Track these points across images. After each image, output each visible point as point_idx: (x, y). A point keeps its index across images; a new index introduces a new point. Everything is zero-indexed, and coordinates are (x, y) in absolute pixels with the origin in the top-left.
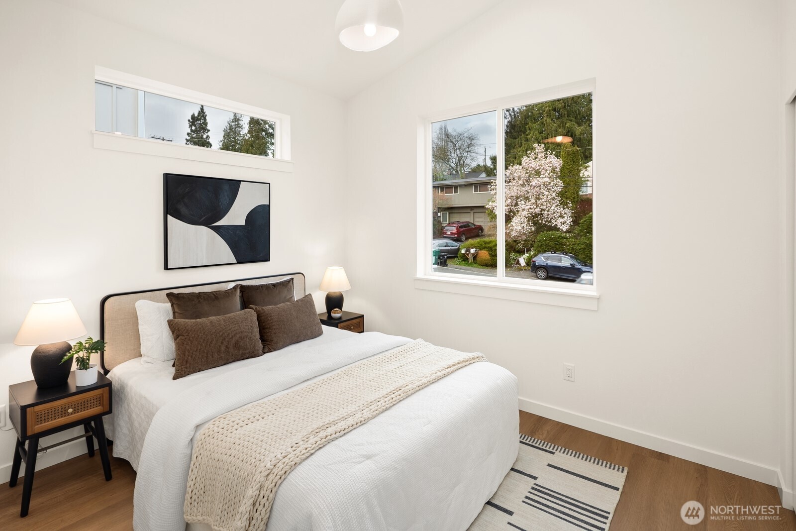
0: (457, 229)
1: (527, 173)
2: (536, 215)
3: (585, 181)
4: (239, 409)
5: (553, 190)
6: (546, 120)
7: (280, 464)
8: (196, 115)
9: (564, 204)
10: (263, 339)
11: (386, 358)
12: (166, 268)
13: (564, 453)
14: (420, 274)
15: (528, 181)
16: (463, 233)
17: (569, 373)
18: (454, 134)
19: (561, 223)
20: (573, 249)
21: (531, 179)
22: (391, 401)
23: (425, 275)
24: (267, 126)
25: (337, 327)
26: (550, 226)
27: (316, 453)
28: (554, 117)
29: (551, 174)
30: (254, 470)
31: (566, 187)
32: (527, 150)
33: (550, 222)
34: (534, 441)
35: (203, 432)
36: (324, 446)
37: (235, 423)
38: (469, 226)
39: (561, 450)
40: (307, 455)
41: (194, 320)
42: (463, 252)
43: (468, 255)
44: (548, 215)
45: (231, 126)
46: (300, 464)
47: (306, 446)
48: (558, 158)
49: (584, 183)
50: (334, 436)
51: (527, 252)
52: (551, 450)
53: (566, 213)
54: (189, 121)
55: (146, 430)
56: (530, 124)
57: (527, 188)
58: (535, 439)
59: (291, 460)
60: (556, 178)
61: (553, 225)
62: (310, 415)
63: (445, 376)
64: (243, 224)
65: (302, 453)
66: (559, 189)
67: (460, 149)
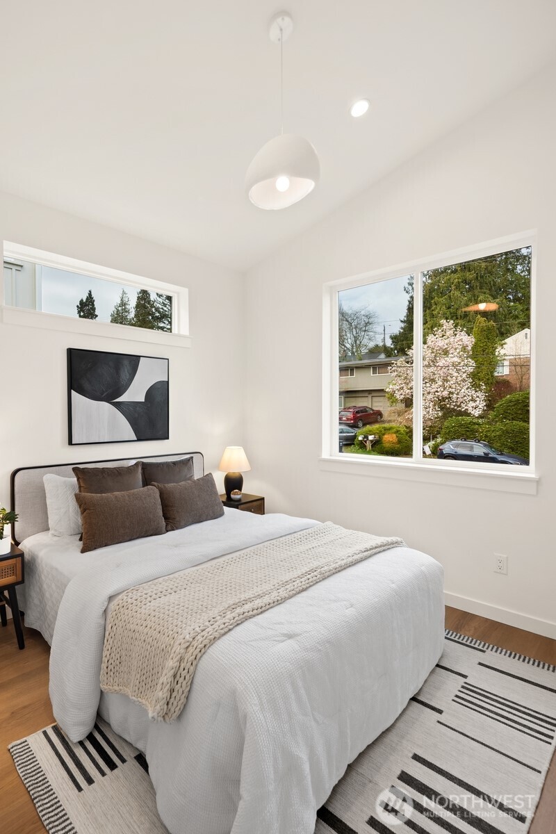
0: (354, 414)
1: (433, 352)
2: (444, 399)
3: (500, 361)
4: (150, 583)
5: (463, 370)
6: (454, 294)
7: (199, 637)
8: (84, 301)
9: (476, 386)
10: (166, 517)
11: (295, 539)
12: (70, 443)
13: (496, 651)
14: (325, 455)
15: (434, 361)
16: (360, 419)
17: (501, 565)
18: (350, 312)
19: (473, 407)
20: (486, 436)
21: (438, 358)
22: (307, 581)
23: (331, 456)
24: (153, 309)
25: (238, 508)
26: (460, 411)
27: (234, 629)
28: (465, 290)
29: (461, 353)
30: (172, 642)
31: (479, 367)
32: (432, 327)
33: (460, 406)
34: (460, 637)
35: (117, 603)
36: (242, 622)
37: (148, 596)
38: (366, 411)
39: (492, 648)
40: (226, 630)
41: (100, 495)
42: (360, 438)
43: (366, 442)
44: (458, 398)
45: (118, 311)
46: (219, 638)
47: (224, 621)
48: (469, 335)
49: (499, 362)
50: (251, 613)
51: (433, 439)
52: (480, 647)
53: (478, 397)
54: (78, 306)
55: (59, 602)
56: (436, 298)
57: (432, 369)
58: (461, 635)
59: (210, 633)
60: (467, 357)
61: (463, 410)
62: (224, 591)
63: (362, 560)
64: (144, 401)
65: (221, 627)
66: (470, 370)
67: (356, 328)
